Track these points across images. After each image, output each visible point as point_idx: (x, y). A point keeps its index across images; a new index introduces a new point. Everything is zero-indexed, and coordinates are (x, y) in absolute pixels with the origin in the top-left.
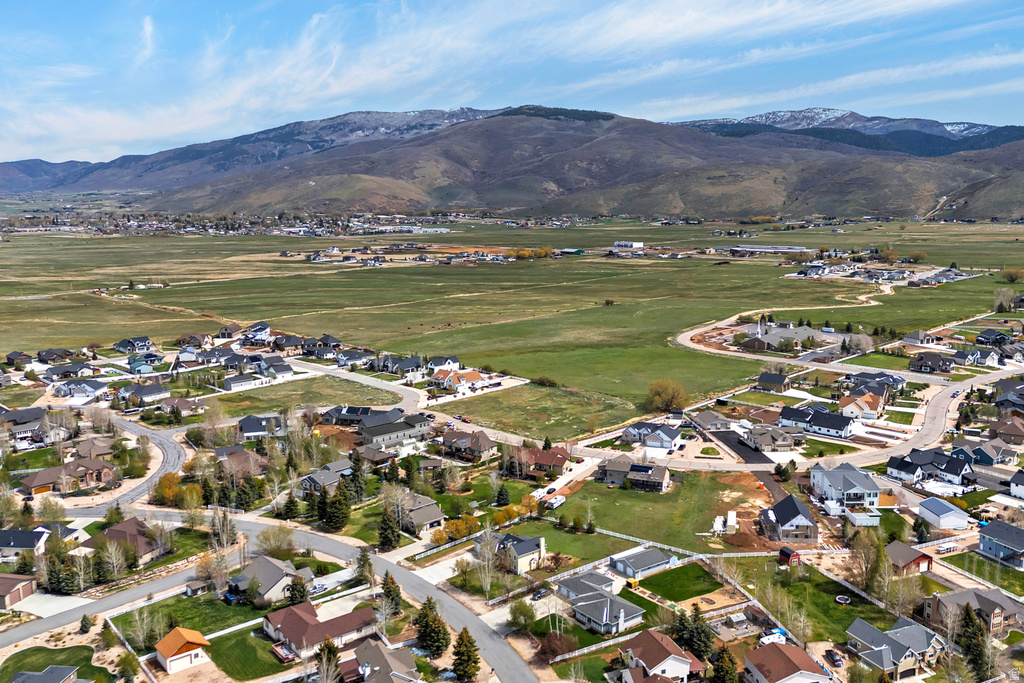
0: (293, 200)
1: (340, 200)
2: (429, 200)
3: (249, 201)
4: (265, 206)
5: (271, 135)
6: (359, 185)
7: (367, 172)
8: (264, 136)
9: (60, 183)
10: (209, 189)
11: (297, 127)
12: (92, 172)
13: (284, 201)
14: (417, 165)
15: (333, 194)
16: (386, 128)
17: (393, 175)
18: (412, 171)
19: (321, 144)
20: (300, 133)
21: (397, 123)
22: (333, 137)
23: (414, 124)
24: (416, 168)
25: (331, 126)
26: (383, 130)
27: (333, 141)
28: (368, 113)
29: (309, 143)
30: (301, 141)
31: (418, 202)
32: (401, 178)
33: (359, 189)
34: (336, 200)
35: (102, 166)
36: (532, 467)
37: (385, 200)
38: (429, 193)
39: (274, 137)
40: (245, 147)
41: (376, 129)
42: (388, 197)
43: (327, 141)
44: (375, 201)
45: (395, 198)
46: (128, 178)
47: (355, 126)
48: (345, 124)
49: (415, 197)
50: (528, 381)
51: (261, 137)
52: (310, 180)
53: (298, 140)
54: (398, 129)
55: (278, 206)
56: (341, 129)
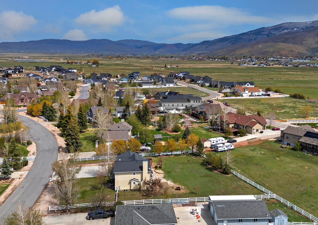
0: (251, 52)
1: (269, 52)
2: (307, 53)
3: (236, 52)
4: (241, 54)
5: (253, 32)
6: (278, 47)
7: (284, 42)
8: (250, 33)
9: (184, 50)
10: (225, 49)
11: (262, 29)
12: (194, 46)
13: (248, 53)
14: (305, 39)
15: (267, 50)
16: (297, 29)
17: (294, 43)
18: (302, 42)
19: (270, 35)
20: (263, 31)
21: (302, 26)
22: (275, 33)
23: (309, 26)
24: (304, 41)
25: (275, 28)
26: (296, 29)
27: (275, 34)
28: (291, 23)
29: (266, 35)
30: (263, 34)
31: (302, 53)
32: (297, 44)
33: (278, 48)
34: (268, 52)
35: (197, 44)
36: (231, 126)
37: (287, 52)
38: (307, 50)
39: (254, 33)
40: (242, 37)
41: (293, 29)
42: (289, 51)
43: (272, 34)
44: (283, 52)
45: (292, 51)
46: (204, 48)
47: (285, 28)
48: (281, 27)
49: (301, 51)
50: (288, 96)
51: (249, 33)
52: (260, 45)
53: (262, 34)
54: (302, 29)
55: (246, 54)
56: (279, 29)
